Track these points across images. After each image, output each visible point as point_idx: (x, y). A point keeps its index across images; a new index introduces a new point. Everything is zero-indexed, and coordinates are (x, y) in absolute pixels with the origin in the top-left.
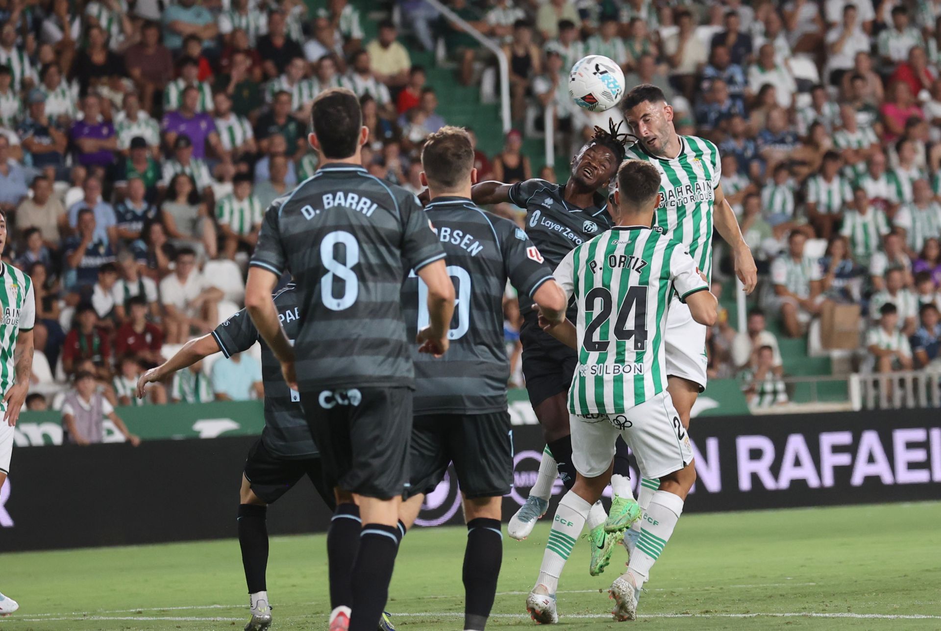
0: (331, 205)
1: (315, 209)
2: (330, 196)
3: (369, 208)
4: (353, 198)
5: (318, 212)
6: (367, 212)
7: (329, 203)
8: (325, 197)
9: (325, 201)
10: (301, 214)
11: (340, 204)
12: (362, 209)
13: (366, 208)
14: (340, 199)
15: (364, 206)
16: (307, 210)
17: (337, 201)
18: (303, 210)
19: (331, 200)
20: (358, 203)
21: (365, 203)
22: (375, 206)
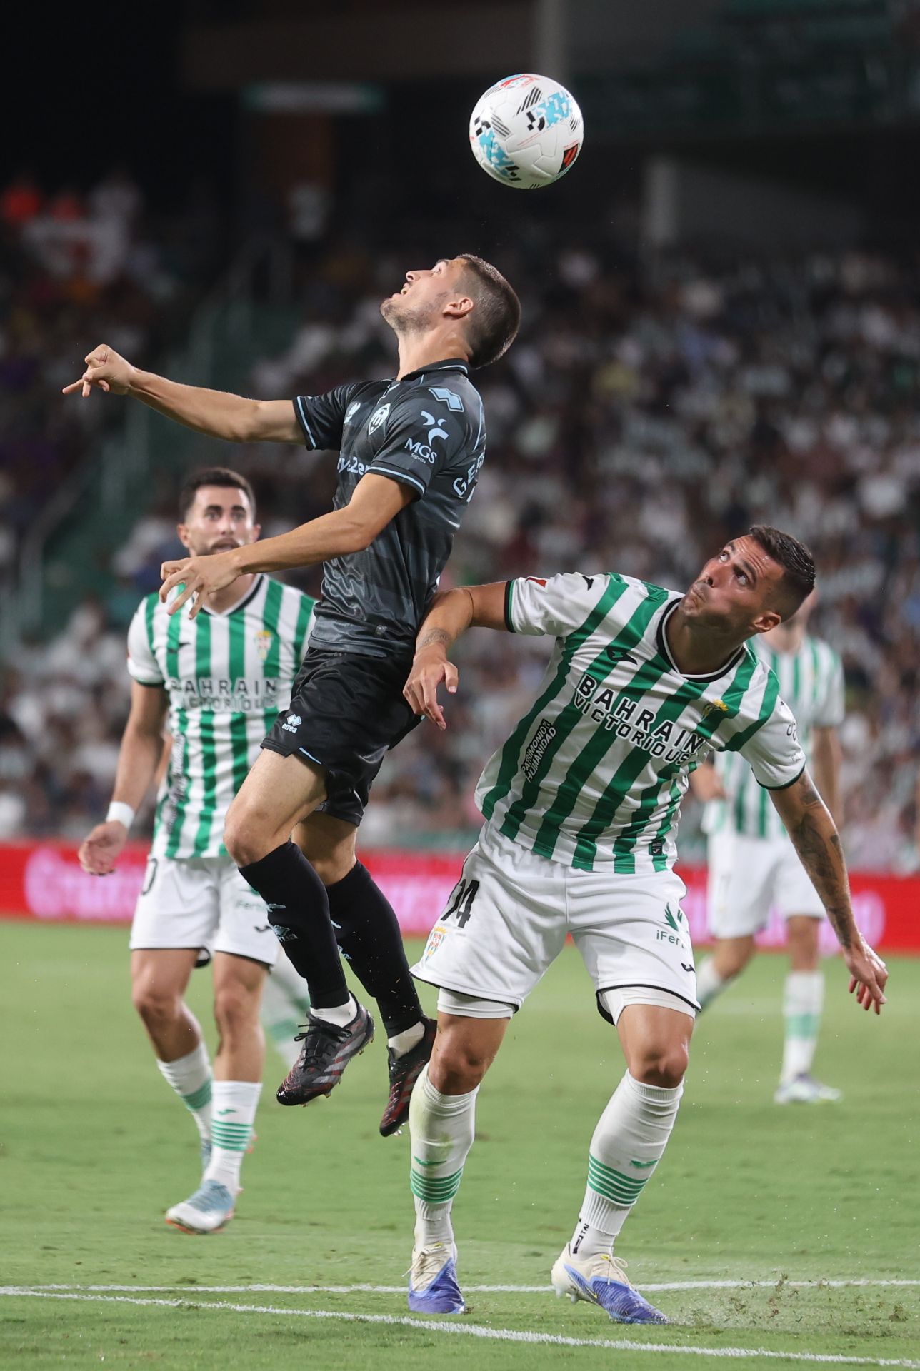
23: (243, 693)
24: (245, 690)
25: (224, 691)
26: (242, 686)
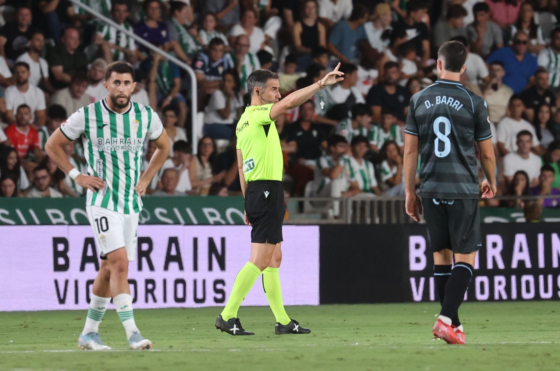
0: (439, 103)
1: (431, 104)
2: (440, 97)
3: (458, 106)
4: (451, 100)
5: (432, 105)
6: (457, 108)
7: (438, 101)
8: (437, 97)
9: (437, 100)
10: (424, 104)
11: (444, 103)
12: (455, 106)
13: (457, 106)
14: (444, 100)
15: (456, 105)
16: (427, 103)
17: (443, 101)
18: (426, 103)
19: (439, 100)
20: (453, 103)
21: (457, 103)
22: (462, 105)
23: (129, 144)
24: (130, 143)
25: (122, 143)
26: (129, 141)
